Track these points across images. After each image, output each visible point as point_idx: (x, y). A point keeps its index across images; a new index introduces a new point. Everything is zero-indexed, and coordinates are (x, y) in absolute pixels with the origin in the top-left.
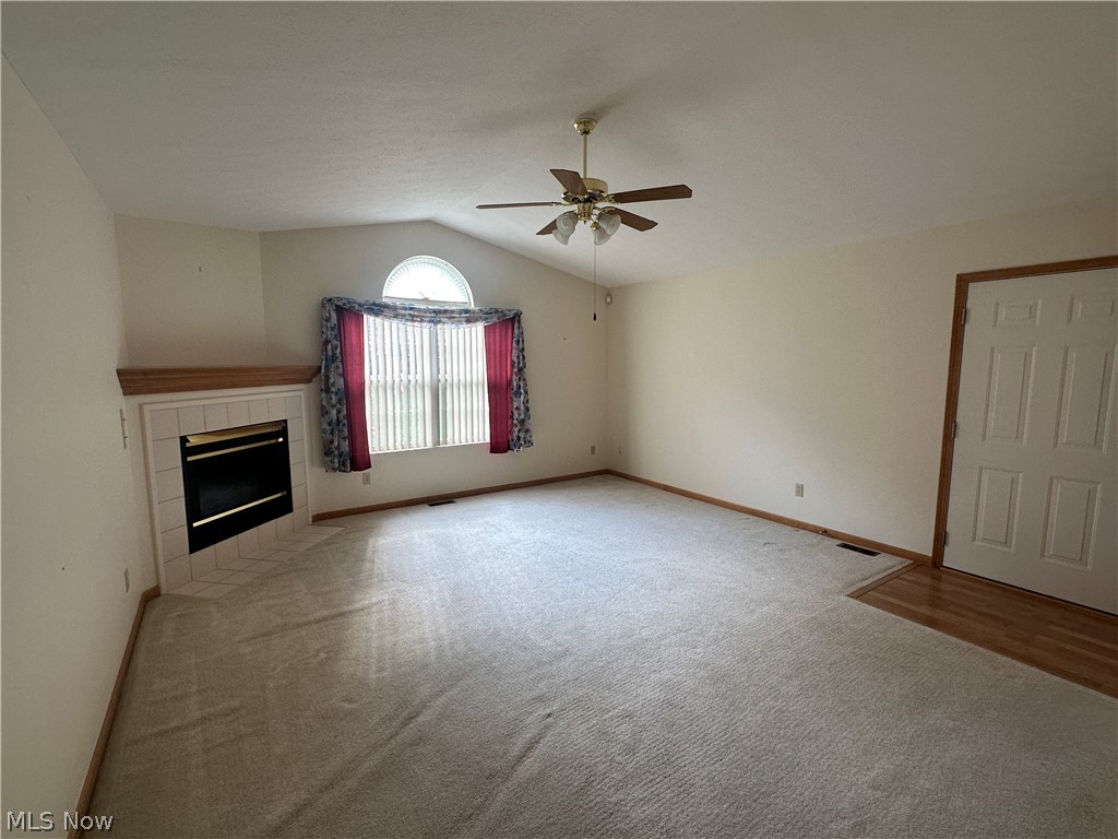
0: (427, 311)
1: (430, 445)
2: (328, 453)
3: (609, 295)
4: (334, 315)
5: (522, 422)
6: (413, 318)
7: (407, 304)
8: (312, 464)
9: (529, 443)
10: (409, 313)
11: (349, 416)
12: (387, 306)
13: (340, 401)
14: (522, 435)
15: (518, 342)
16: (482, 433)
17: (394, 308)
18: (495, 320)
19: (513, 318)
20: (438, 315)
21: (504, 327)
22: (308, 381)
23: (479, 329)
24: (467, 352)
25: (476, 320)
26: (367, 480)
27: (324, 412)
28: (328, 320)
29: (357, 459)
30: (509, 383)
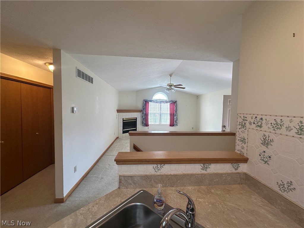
0: (159, 101)
1: (159, 124)
2: (142, 123)
3: (198, 97)
4: (145, 102)
5: (176, 121)
6: (157, 102)
7: (156, 100)
8: (140, 125)
9: (177, 125)
10: (156, 101)
11: (146, 118)
12: (153, 101)
13: (145, 115)
14: (176, 123)
15: (176, 106)
16: (168, 122)
17: (154, 101)
18: (171, 102)
19: (175, 102)
20: (161, 102)
21: (174, 103)
22: (141, 112)
23: (169, 104)
24: (166, 108)
25: (168, 103)
26: (148, 128)
27: (142, 117)
28: (144, 103)
29: (147, 125)
30: (174, 114)
